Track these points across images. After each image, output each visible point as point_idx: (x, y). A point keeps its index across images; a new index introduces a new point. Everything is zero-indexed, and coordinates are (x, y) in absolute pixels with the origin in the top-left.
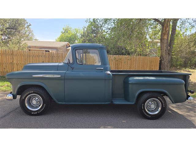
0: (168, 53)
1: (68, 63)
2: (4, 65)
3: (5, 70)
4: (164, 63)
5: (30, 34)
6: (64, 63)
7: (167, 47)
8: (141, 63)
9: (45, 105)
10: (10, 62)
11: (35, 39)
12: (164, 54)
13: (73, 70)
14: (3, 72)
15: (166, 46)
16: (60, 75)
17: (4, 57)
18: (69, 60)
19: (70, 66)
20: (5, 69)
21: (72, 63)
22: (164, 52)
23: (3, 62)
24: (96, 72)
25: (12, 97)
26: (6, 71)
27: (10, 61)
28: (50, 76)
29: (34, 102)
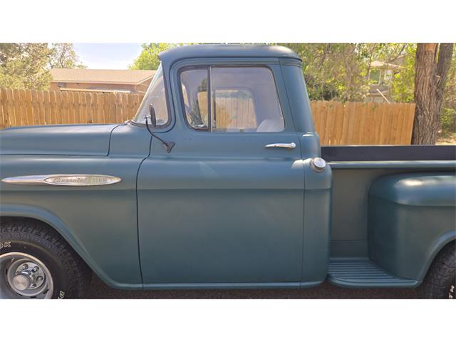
0: (437, 94)
1: (149, 123)
4: (424, 122)
5: (67, 54)
6: (133, 124)
7: (434, 77)
8: (363, 123)
9: (62, 294)
11: (79, 66)
12: (425, 96)
13: (172, 154)
15: (431, 72)
16: (117, 176)
18: (152, 112)
19: (158, 135)
21: (166, 126)
22: (426, 90)
24: (266, 159)
28: (75, 181)
29: (20, 281)
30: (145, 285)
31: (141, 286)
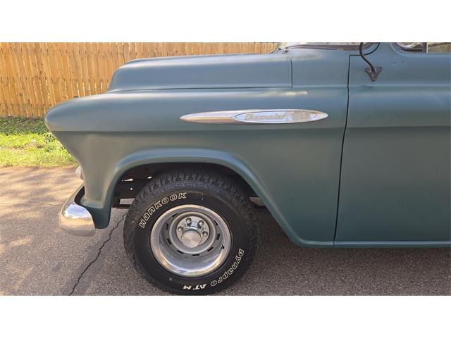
2: (18, 85)
3: (22, 99)
9: (241, 252)
10: (33, 75)
14: (19, 105)
17: (14, 58)
20: (21, 95)
23: (14, 76)
25: (87, 219)
26: (25, 102)
27: (34, 71)
28: (271, 117)
29: (190, 238)
30: (336, 243)
31: (331, 243)
